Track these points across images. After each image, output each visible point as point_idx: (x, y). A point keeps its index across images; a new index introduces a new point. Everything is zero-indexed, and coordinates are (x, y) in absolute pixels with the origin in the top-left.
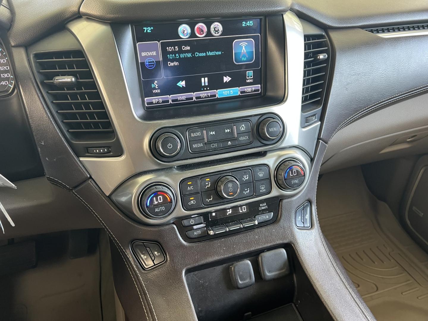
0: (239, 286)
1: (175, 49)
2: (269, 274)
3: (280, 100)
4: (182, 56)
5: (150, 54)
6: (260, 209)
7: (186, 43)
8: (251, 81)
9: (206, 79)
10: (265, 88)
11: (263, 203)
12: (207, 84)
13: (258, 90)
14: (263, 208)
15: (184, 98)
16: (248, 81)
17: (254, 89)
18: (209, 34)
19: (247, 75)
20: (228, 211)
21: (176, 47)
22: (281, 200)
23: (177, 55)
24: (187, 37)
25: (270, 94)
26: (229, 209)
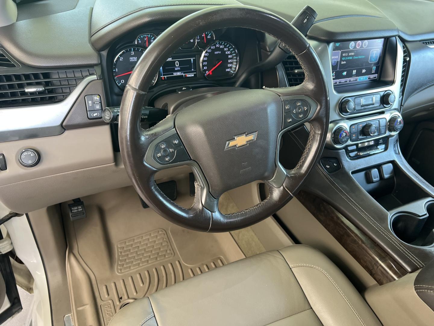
0: (374, 181)
1: (346, 54)
2: (386, 176)
3: (392, 83)
4: (348, 58)
5: (335, 57)
6: (379, 143)
7: (351, 51)
8: (374, 72)
9: (355, 71)
10: (380, 77)
11: (381, 139)
12: (355, 74)
13: (376, 77)
14: (381, 142)
15: (344, 81)
16: (373, 72)
17: (374, 76)
18: (362, 47)
19: (373, 69)
20: (366, 143)
21: (347, 54)
22: (388, 138)
23: (346, 58)
24: (353, 48)
25: (382, 79)
26: (366, 142)
